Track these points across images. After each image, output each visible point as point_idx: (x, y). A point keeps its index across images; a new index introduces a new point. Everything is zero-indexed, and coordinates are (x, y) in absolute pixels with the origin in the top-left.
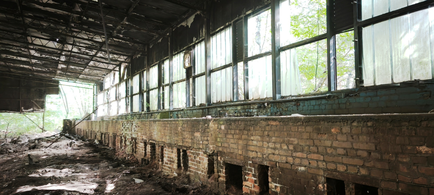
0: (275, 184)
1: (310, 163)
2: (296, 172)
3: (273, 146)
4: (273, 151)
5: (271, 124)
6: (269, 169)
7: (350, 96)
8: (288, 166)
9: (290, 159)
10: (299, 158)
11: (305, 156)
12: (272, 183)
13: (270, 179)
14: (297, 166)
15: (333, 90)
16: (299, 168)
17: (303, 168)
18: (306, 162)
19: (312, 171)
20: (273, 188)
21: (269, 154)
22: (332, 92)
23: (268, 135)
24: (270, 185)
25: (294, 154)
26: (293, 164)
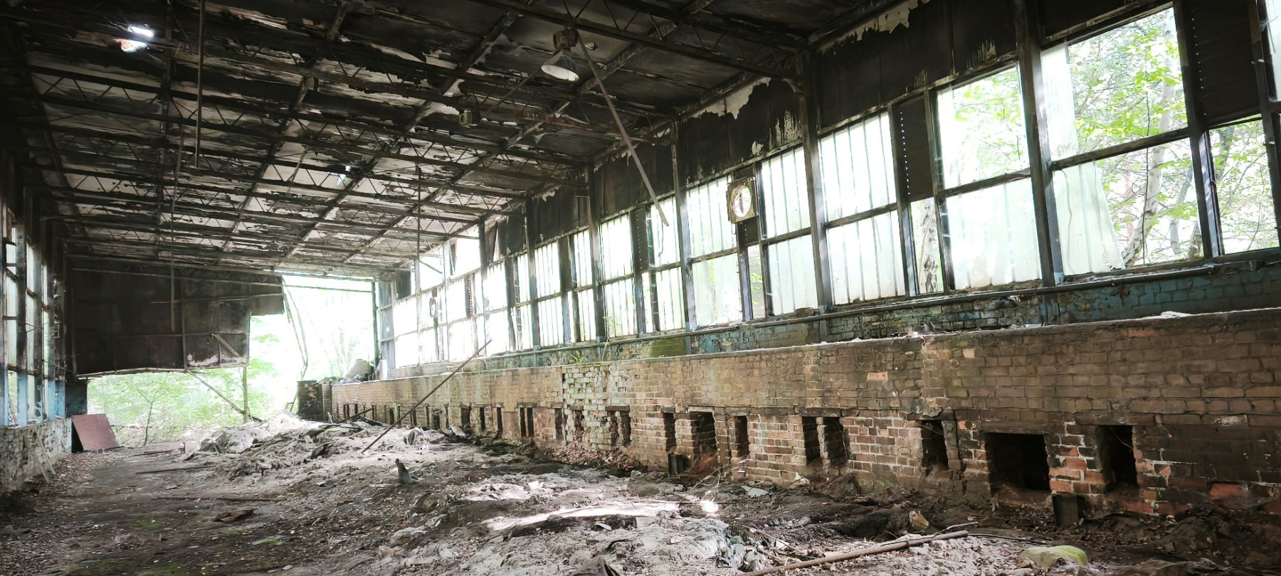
0: (1155, 462)
1: (1253, 406)
2: (1217, 429)
3: (1142, 382)
4: (1143, 393)
5: (1130, 336)
6: (1134, 431)
7: (1268, 266)
8: (1193, 420)
9: (1198, 406)
10: (1222, 399)
11: (1239, 393)
12: (1145, 461)
13: (1137, 454)
14: (1219, 416)
15: (1215, 254)
16: (1224, 420)
17: (1233, 420)
18: (1244, 407)
19: (1262, 421)
20: (1150, 472)
21: (1131, 400)
22: (1215, 260)
23: (1124, 360)
24: (1139, 465)
25: (1208, 393)
26: (1207, 413)
